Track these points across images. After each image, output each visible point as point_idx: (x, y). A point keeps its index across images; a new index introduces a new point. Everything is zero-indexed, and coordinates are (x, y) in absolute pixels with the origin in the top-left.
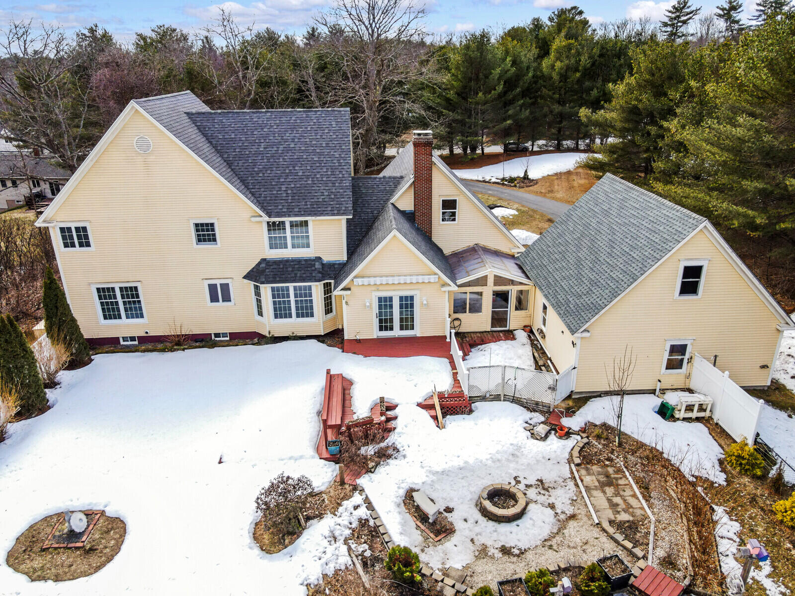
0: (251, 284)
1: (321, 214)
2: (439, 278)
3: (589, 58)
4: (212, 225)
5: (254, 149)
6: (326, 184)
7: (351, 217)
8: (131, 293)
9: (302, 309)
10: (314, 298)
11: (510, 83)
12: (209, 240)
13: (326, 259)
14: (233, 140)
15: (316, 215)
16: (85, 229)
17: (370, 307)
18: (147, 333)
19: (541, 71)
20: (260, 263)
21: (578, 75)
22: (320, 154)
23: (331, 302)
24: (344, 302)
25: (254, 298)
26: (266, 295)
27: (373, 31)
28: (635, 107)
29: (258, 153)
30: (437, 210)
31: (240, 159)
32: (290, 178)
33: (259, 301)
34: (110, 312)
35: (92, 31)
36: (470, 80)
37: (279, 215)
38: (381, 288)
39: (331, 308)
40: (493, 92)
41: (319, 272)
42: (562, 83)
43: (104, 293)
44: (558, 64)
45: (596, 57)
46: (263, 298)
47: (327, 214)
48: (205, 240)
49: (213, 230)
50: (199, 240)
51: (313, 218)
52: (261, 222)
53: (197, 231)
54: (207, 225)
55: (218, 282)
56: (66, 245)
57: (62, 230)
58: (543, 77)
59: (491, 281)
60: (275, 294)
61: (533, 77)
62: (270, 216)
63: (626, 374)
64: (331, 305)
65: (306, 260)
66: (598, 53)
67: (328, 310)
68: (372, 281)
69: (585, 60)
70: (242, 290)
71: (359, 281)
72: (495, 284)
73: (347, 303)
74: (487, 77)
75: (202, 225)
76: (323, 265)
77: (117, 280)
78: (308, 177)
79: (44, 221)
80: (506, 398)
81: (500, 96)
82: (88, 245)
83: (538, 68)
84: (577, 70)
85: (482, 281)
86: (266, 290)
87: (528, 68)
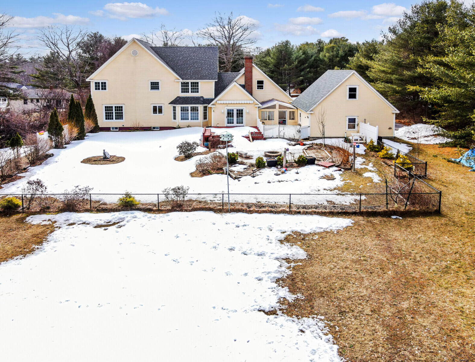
0: (172, 106)
1: (205, 79)
2: (254, 102)
3: (343, 52)
4: (158, 83)
5: (178, 58)
6: (207, 70)
7: (217, 81)
8: (119, 109)
9: (194, 117)
10: (199, 112)
11: (302, 62)
12: (156, 89)
13: (205, 97)
14: (169, 56)
15: (202, 79)
16: (105, 83)
17: (224, 112)
18: (123, 126)
19: (319, 58)
20: (177, 98)
21: (338, 59)
22: (205, 60)
23: (206, 115)
24: (212, 110)
25: (172, 112)
26: (178, 109)
27: (230, 32)
28: (360, 65)
29: (179, 60)
30: (255, 85)
31: (171, 61)
32: (192, 68)
33: (175, 113)
34: (109, 116)
35: (95, 34)
36: (281, 59)
37: (186, 79)
38: (228, 105)
39: (206, 117)
40: (292, 64)
41: (202, 101)
42: (330, 63)
43: (108, 109)
44: (327, 54)
45: (347, 52)
46: (177, 112)
47: (207, 79)
48: (154, 89)
49: (158, 85)
50: (152, 89)
51: (201, 80)
52: (178, 82)
53: (152, 85)
54: (156, 83)
55: (157, 105)
56: (96, 89)
57: (96, 83)
58: (320, 60)
59: (277, 107)
60: (183, 109)
61: (315, 60)
62: (183, 79)
63: (323, 116)
64: (206, 116)
65: (197, 97)
66: (348, 50)
67: (205, 118)
68: (225, 102)
69: (341, 52)
70: (168, 109)
71: (219, 102)
72: (279, 108)
73: (214, 111)
74: (289, 58)
75: (154, 83)
76: (204, 99)
77: (114, 104)
78: (199, 68)
79: (90, 79)
80: (280, 138)
81: (297, 67)
82: (105, 89)
83: (318, 56)
84: (337, 57)
85: (274, 107)
86: (178, 107)
87: (312, 56)
